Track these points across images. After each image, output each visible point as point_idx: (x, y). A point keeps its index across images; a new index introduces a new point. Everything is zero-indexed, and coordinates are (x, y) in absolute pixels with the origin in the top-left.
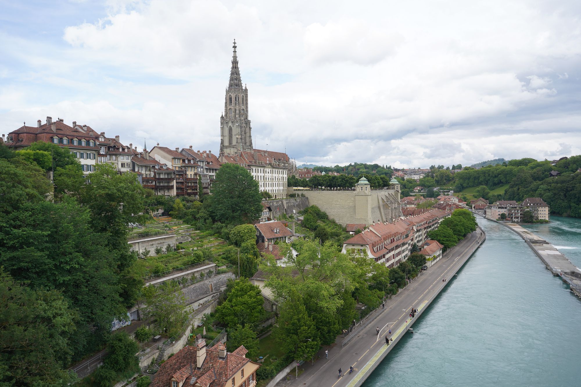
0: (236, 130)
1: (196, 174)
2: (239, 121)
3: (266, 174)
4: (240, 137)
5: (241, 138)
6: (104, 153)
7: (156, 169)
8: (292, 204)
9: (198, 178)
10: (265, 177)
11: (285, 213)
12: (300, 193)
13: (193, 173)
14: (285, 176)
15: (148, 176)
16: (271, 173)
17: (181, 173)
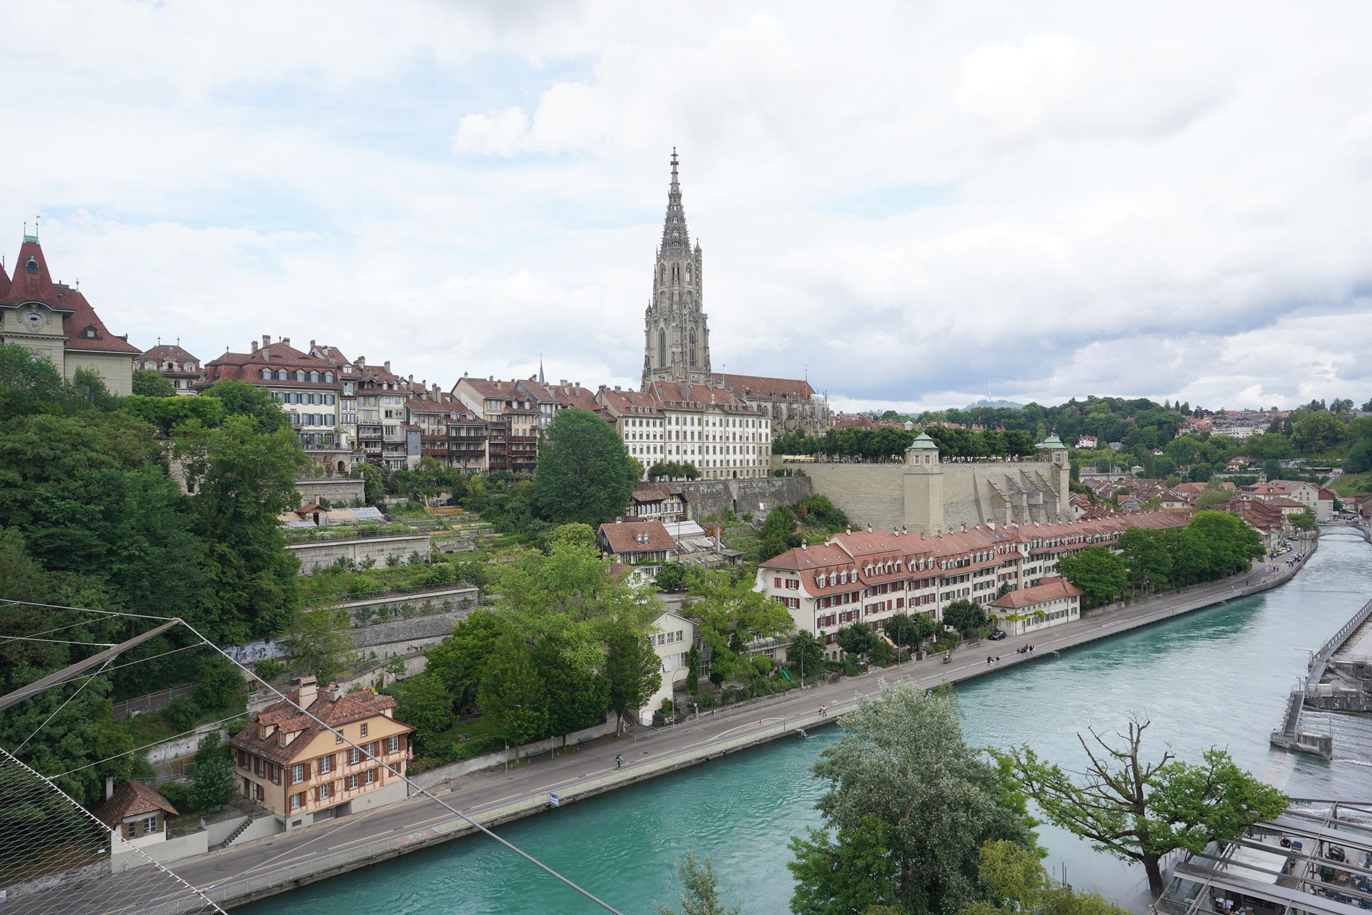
0: (672, 337)
1: (533, 429)
2: (677, 318)
3: (706, 428)
4: (680, 350)
5: (682, 353)
6: (351, 394)
7: (452, 421)
8: (757, 490)
9: (538, 436)
10: (705, 433)
11: (732, 508)
12: (795, 467)
13: (528, 427)
14: (765, 431)
15: (436, 434)
16: (721, 425)
17: (502, 427)
